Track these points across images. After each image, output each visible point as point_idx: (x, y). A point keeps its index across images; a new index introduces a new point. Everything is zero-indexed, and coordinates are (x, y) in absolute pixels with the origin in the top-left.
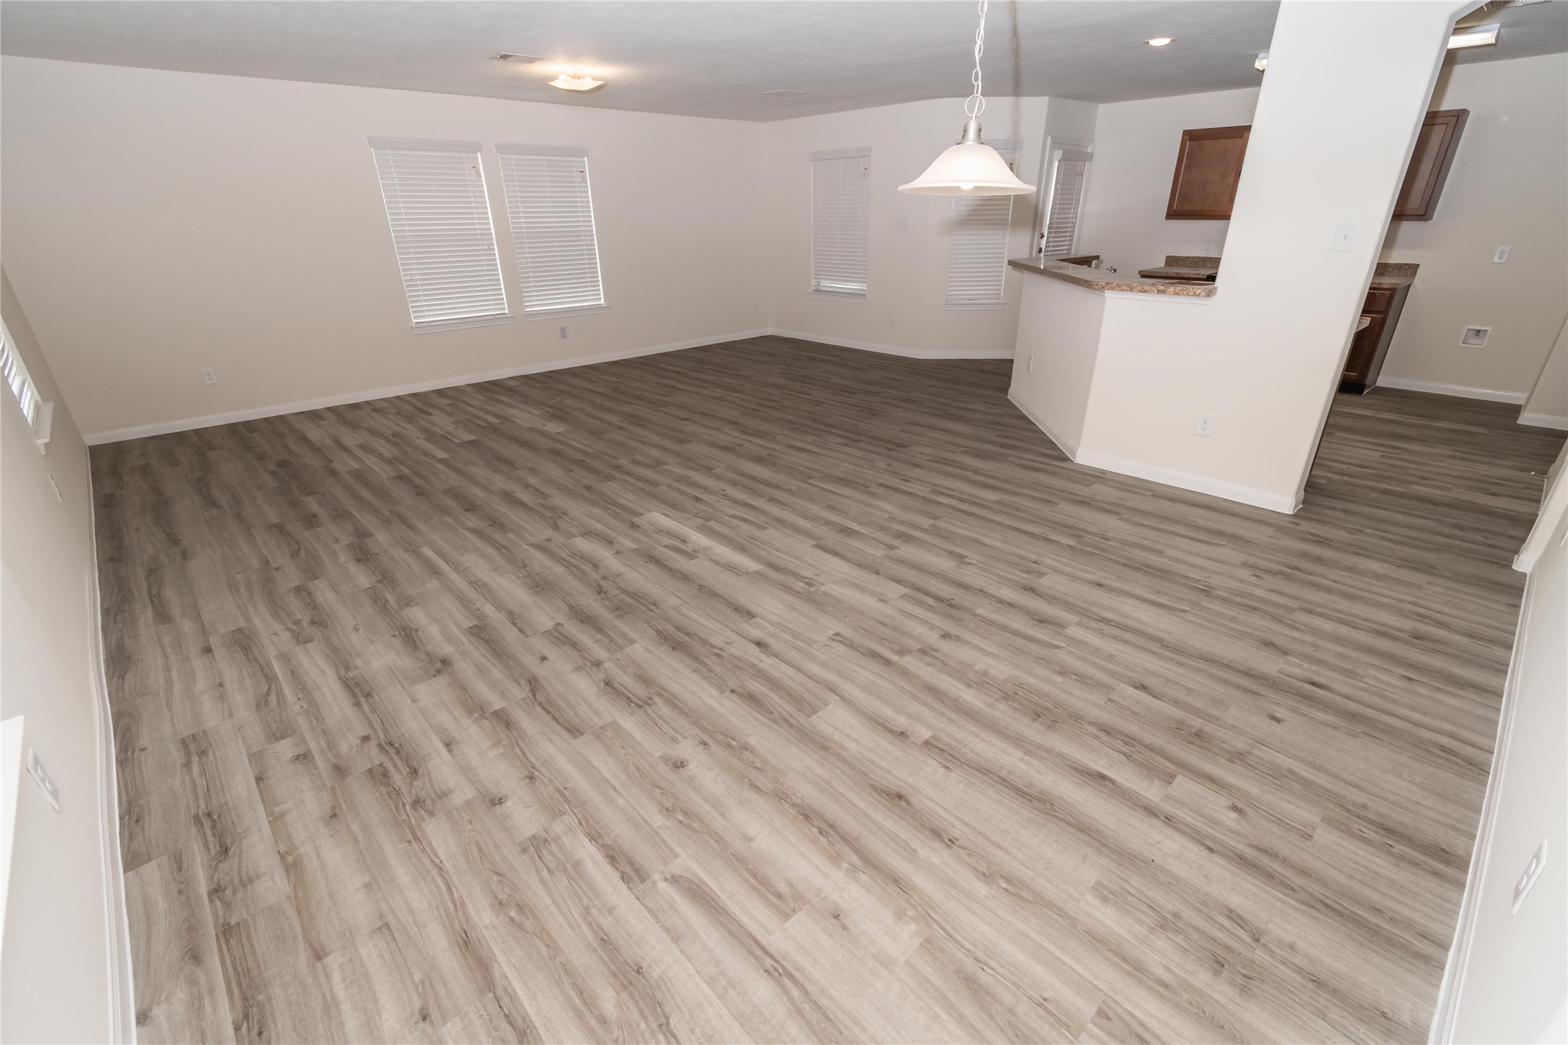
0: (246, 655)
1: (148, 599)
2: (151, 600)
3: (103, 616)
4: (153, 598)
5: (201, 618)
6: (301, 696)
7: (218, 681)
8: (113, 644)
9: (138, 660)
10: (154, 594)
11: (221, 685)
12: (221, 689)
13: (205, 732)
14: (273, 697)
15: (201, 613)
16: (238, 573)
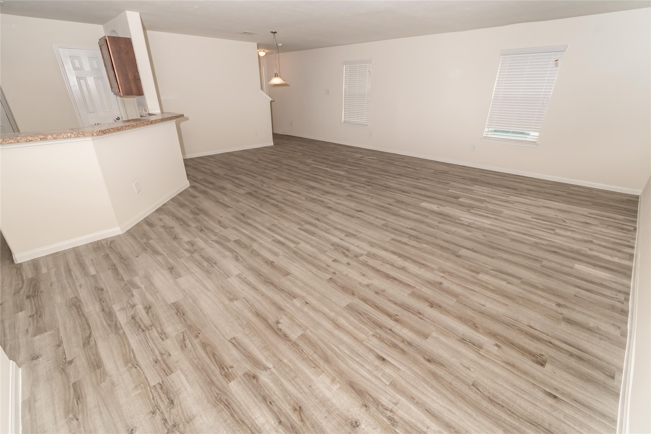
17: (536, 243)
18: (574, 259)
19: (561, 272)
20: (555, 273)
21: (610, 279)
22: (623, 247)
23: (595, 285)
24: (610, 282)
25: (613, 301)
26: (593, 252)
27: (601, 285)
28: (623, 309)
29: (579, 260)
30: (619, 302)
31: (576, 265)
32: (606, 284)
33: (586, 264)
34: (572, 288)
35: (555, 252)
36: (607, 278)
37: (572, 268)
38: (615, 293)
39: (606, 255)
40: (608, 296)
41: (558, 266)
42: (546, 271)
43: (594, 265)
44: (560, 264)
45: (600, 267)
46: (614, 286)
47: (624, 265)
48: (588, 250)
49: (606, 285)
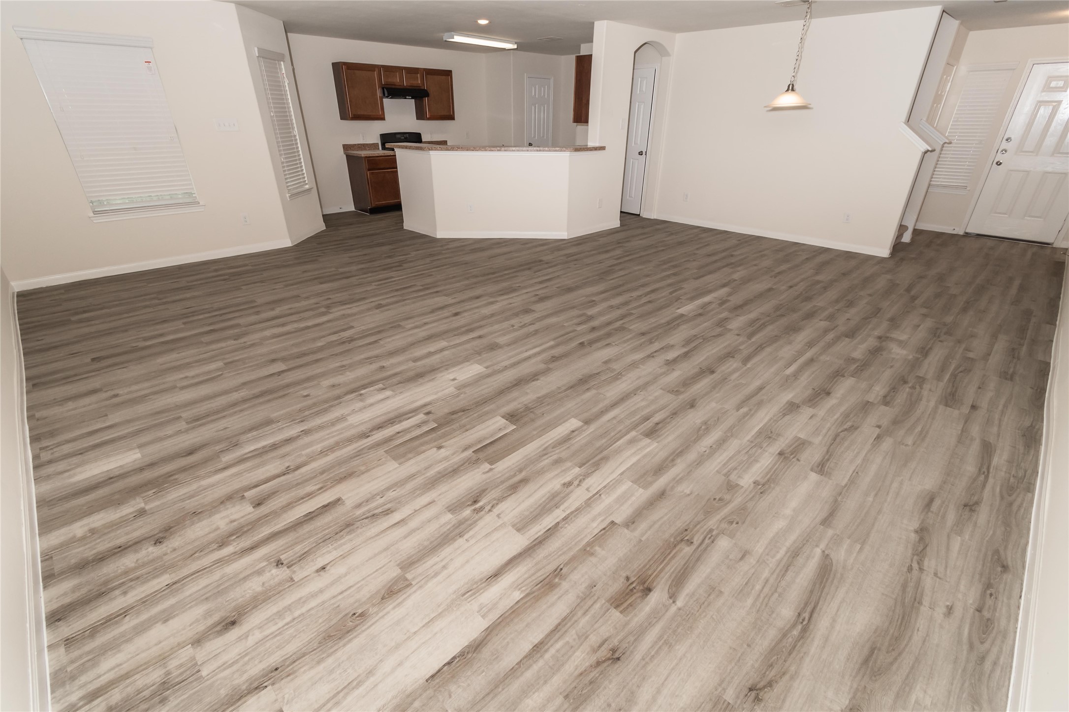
0: (956, 391)
1: (990, 475)
2: (988, 472)
3: (1034, 485)
4: (986, 473)
5: (963, 428)
6: (949, 363)
7: (980, 390)
8: (1032, 452)
9: (1018, 430)
10: (983, 476)
11: (980, 388)
12: (981, 386)
13: (1000, 377)
14: (960, 369)
15: (960, 432)
16: (907, 445)
17: (236, 445)
18: (152, 465)
19: (148, 429)
20: (155, 422)
21: (71, 472)
22: (77, 595)
23: (90, 446)
24: (69, 468)
25: (55, 442)
26: (131, 510)
27: (81, 452)
28: (38, 441)
29: (141, 469)
30: (47, 447)
31: (139, 456)
32: (75, 460)
33: (126, 470)
34: (117, 420)
35: (191, 452)
36: (79, 470)
37: (140, 446)
38: (57, 455)
39: (105, 526)
40: (64, 444)
41: (161, 434)
42: (167, 417)
43: (111, 478)
44: (161, 439)
45: (99, 483)
46: (61, 466)
47: (58, 528)
48: (147, 508)
49: (74, 458)
